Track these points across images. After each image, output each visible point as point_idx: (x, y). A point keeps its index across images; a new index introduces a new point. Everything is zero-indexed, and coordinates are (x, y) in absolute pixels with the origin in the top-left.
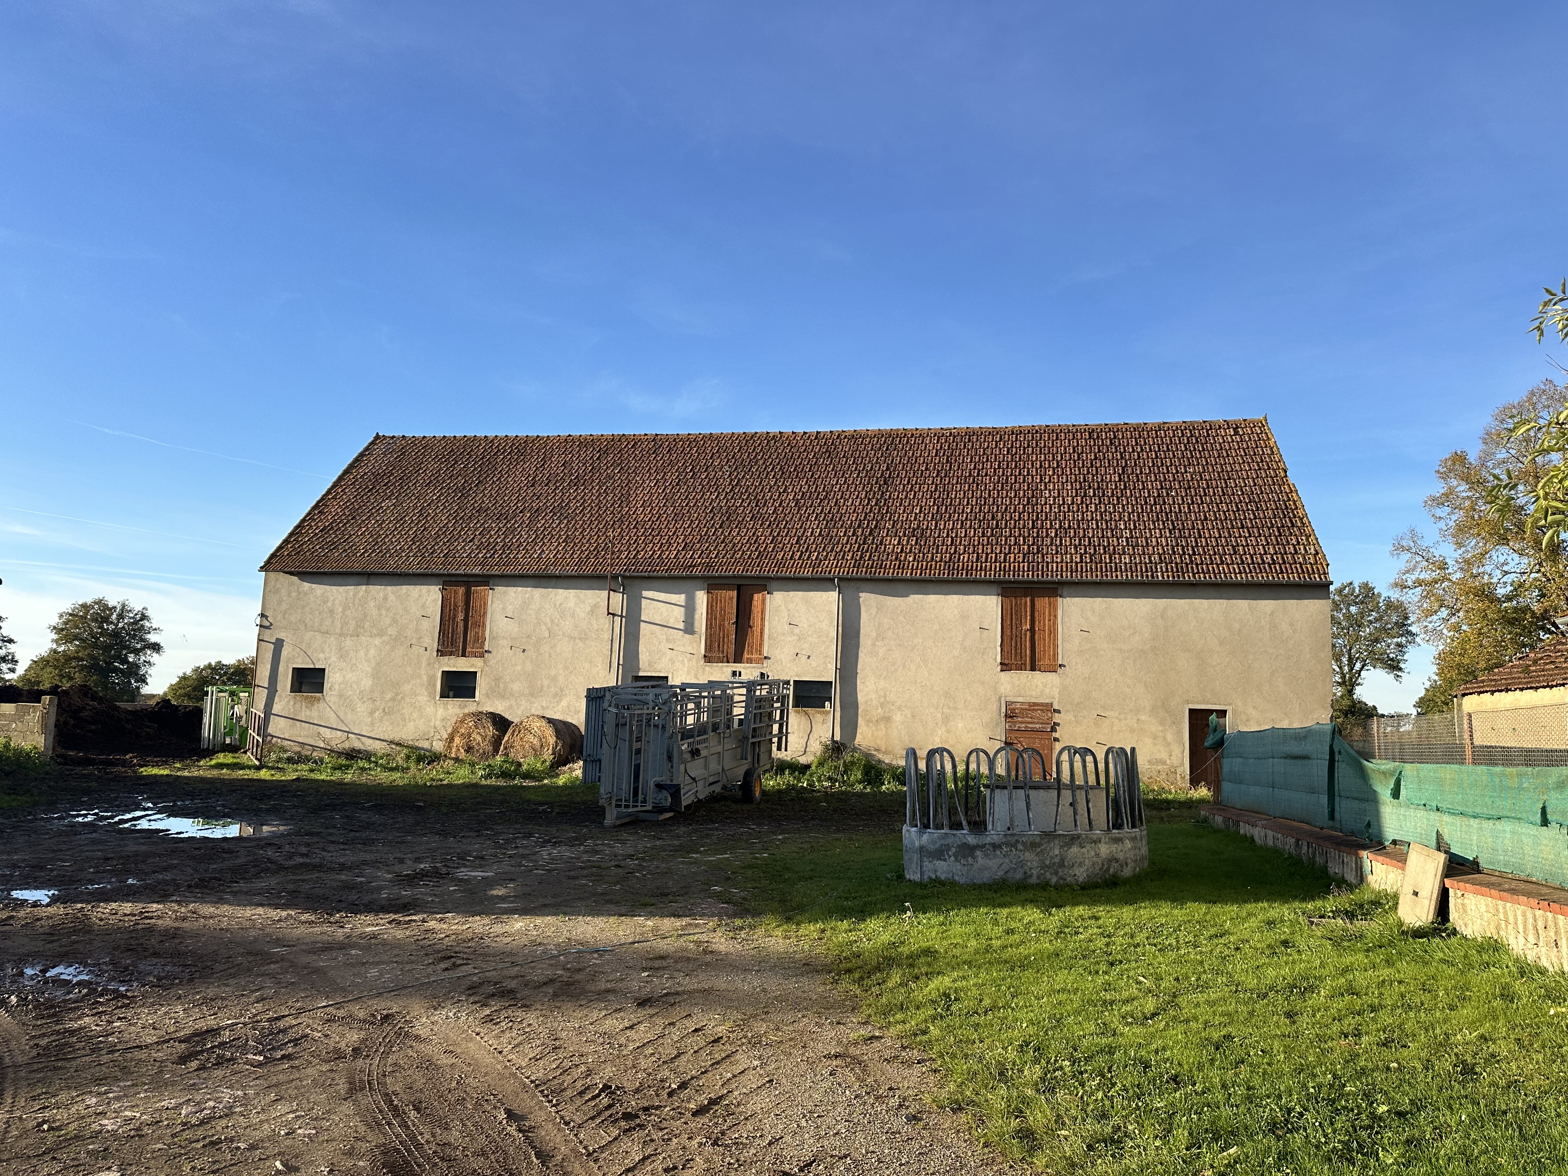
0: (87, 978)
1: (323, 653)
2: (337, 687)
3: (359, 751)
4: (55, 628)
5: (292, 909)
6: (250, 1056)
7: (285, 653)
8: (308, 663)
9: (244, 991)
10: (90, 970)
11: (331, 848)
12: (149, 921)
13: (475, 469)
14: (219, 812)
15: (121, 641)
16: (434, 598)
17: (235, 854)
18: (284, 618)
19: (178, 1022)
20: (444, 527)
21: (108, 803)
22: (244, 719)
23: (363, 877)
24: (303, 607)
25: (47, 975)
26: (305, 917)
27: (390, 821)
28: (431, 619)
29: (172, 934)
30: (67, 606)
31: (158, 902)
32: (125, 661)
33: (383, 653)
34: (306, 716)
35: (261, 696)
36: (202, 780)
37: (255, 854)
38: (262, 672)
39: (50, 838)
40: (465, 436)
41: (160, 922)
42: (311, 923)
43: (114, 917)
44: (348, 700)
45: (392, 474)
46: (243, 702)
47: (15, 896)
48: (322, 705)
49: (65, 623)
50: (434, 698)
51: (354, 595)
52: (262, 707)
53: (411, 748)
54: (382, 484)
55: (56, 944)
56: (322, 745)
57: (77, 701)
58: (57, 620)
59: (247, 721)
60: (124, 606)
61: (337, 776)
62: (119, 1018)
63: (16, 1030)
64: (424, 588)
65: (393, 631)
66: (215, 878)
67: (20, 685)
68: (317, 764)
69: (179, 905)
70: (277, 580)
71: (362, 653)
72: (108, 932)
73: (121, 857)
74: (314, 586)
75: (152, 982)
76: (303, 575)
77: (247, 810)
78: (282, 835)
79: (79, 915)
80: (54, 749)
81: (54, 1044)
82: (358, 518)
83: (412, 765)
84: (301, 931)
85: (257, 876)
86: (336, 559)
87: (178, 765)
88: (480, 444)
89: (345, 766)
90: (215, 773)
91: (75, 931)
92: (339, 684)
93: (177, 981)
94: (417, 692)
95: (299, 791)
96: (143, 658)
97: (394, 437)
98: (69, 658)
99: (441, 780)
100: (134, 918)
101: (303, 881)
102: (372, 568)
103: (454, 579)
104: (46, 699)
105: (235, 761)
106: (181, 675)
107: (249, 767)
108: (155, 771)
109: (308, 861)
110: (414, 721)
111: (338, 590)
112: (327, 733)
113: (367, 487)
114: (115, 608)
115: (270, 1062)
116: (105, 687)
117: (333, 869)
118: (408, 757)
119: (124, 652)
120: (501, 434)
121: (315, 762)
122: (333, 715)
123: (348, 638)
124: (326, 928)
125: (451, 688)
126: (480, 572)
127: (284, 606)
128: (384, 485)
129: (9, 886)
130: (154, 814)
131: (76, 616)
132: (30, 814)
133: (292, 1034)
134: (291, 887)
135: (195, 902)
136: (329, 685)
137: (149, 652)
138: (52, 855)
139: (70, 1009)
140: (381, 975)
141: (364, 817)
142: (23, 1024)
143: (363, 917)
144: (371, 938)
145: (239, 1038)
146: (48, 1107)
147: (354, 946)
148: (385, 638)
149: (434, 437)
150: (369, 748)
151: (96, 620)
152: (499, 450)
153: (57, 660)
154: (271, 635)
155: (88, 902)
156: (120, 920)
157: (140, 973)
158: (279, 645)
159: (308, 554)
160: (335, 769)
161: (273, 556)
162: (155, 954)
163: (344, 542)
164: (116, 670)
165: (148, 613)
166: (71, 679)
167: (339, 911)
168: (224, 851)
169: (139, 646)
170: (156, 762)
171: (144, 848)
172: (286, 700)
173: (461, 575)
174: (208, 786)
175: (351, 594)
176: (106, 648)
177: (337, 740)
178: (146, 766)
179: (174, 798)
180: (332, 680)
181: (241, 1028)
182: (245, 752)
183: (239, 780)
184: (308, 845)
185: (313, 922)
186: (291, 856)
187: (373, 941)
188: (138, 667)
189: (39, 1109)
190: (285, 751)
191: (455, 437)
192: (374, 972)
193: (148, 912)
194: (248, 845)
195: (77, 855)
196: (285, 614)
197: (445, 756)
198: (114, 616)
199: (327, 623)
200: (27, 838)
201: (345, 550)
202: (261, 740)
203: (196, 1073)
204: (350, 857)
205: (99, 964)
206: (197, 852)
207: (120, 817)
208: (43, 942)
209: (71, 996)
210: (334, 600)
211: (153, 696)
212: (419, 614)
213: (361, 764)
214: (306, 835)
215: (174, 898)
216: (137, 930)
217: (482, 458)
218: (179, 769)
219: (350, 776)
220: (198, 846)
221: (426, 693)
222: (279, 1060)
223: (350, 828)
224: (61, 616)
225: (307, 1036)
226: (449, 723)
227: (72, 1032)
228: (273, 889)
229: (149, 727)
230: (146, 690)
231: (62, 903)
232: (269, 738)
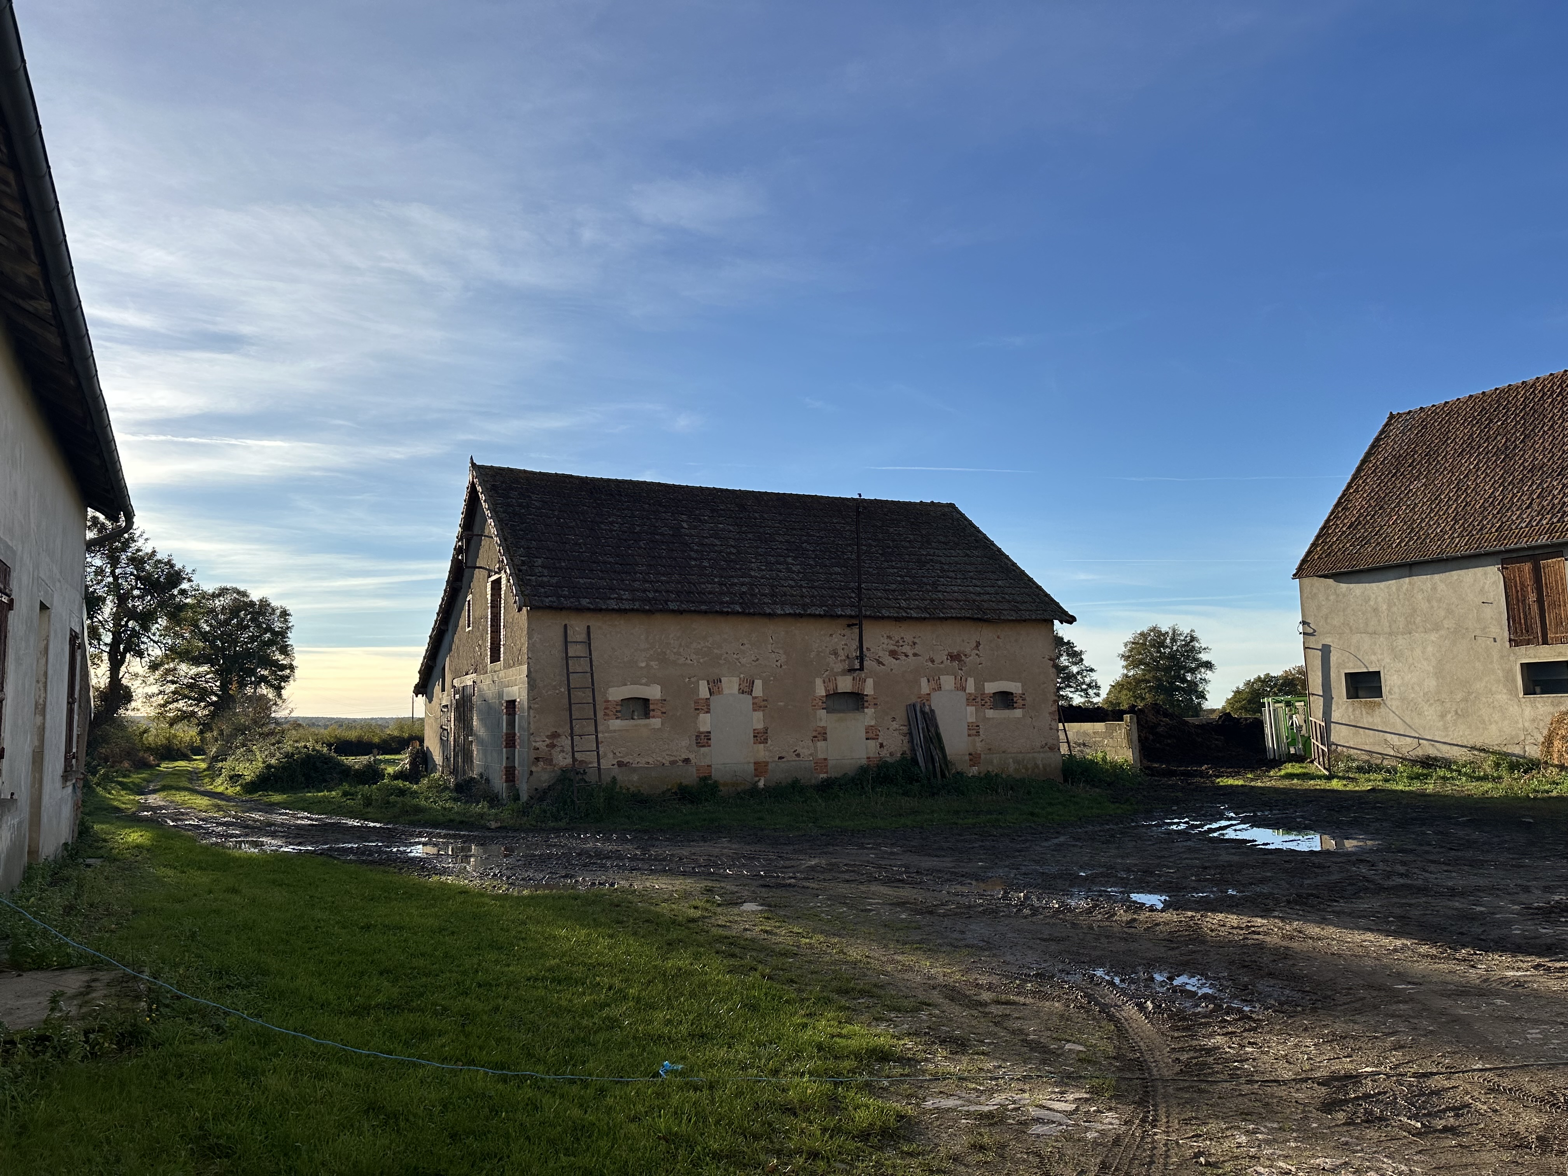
0: (1210, 991)
1: (1375, 654)
2: (1396, 690)
3: (1435, 759)
4: (1123, 656)
5: (1407, 939)
6: (1404, 1119)
7: (1334, 658)
8: (1360, 667)
9: (1375, 1032)
10: (1211, 984)
11: (1432, 868)
12: (1256, 937)
13: (1518, 423)
14: (1299, 823)
15: (1178, 663)
16: (1492, 580)
17: (1326, 870)
18: (1327, 623)
19: (1311, 1059)
20: (1489, 497)
21: (1195, 812)
22: (1304, 728)
23: (1481, 905)
24: (1344, 610)
25: (1175, 983)
26: (1424, 949)
27: (1496, 840)
28: (1494, 605)
29: (1283, 954)
30: (1129, 637)
31: (1262, 917)
32: (1184, 680)
33: (1443, 649)
34: (1368, 722)
35: (1317, 704)
36: (1275, 790)
37: (1348, 871)
38: (1314, 681)
39: (1153, 845)
40: (1496, 389)
41: (1268, 939)
42: (1433, 957)
43: (1223, 929)
44: (1412, 704)
45: (1416, 452)
46: (1300, 711)
47: (1134, 899)
48: (1383, 710)
49: (1130, 651)
50: (1517, 695)
51: (1398, 590)
52: (1321, 715)
53: (1499, 754)
54: (1406, 465)
55: (1177, 952)
56: (1392, 753)
57: (1151, 718)
58: (1124, 649)
59: (1308, 730)
60: (1174, 631)
61: (1416, 786)
62: (1249, 1043)
63: (1158, 1040)
64: (1479, 571)
65: (1449, 624)
66: (1312, 895)
67: (1105, 706)
68: (1390, 773)
69: (1282, 921)
70: (1312, 585)
71: (1418, 652)
72: (1221, 945)
73: (1217, 867)
74: (1352, 586)
75: (1274, 1005)
76: (1338, 576)
77: (1328, 822)
78: (1371, 851)
79: (1191, 923)
80: (1141, 761)
81: (1194, 1061)
82: (1386, 507)
83: (1504, 773)
84: (1422, 966)
85: (1356, 895)
86: (1369, 555)
87: (1250, 776)
88: (1518, 393)
89: (1423, 775)
90: (1286, 783)
91: (1192, 941)
92: (1399, 687)
93: (1299, 1009)
94: (1494, 689)
95: (1378, 803)
96: (1199, 676)
97: (1410, 412)
98: (1138, 681)
99: (1547, 792)
100: (1242, 932)
101: (1410, 905)
102: (1413, 557)
103: (1515, 555)
104: (1127, 717)
105: (1304, 770)
106: (1235, 689)
107: (1320, 777)
108: (1230, 781)
109: (1409, 882)
110: (1497, 723)
111: (1378, 587)
112: (1395, 740)
113: (1390, 472)
114: (1167, 633)
115: (1430, 1133)
116: (1172, 705)
117: (1442, 894)
118: (1497, 765)
119: (1182, 672)
120: (1544, 374)
121: (1388, 771)
122: (1398, 720)
123: (1400, 637)
124: (1452, 965)
125: (1536, 683)
126: (1549, 542)
127: (1325, 611)
128: (1409, 466)
129: (1128, 889)
130: (1238, 824)
131: (1138, 643)
132: (1133, 821)
133: (1448, 1099)
134: (1398, 911)
135: (1298, 920)
136: (1388, 688)
137: (1203, 670)
138: (1157, 861)
139: (1201, 1024)
140: (1546, 1040)
141: (1461, 833)
142: (1162, 1033)
143: (1496, 957)
144: (1516, 986)
145: (1385, 1093)
146: (1200, 1136)
147: (1497, 994)
148: (1443, 632)
149: (1458, 399)
150: (1447, 756)
151: (1154, 646)
152: (1544, 394)
153: (1130, 683)
154: (1317, 642)
155: (1197, 911)
156: (1230, 933)
157: (1260, 994)
158: (1326, 651)
159: (1339, 554)
160: (1412, 779)
161: (1304, 561)
162: (1270, 974)
163: (1376, 535)
164: (1178, 689)
165: (1195, 634)
166: (1143, 699)
167: (1464, 946)
168: (1314, 865)
169: (1193, 666)
170: (1230, 773)
171: (1236, 858)
172: (1344, 707)
173: (1523, 549)
174: (1283, 797)
175: (1394, 589)
176: (1167, 669)
177: (1408, 747)
178: (1222, 776)
179: (1253, 809)
180: (1389, 682)
181: (1384, 1080)
182: (1312, 762)
183: (1311, 790)
184: (1403, 863)
185: (1436, 956)
186: (1389, 875)
187: (1520, 990)
188: (1197, 685)
189: (1193, 1137)
190: (1354, 760)
191: (1484, 393)
192: (1534, 1033)
193: (1254, 926)
194: (1339, 860)
195: (1178, 862)
196: (1326, 618)
197: (1546, 762)
198: (1168, 641)
199: (1372, 623)
200: (1134, 843)
201: (1379, 544)
202: (1326, 750)
203: (1345, 1128)
204: (1456, 880)
205: (1219, 978)
206: (1287, 865)
207: (1208, 826)
208: (1166, 948)
209: (1199, 1009)
210: (1376, 598)
211: (1213, 711)
212: (1478, 600)
213: (1441, 772)
214: (1399, 852)
215: (1276, 914)
216: (1247, 945)
217: (1524, 408)
218: (1252, 780)
219: (1431, 786)
220: (1287, 859)
221: (1505, 691)
222: (1440, 1131)
223: (1448, 846)
224: (1126, 645)
225: (1468, 1106)
226: (1542, 724)
227: (1209, 1051)
228: (1378, 912)
229: (1217, 740)
230: (1207, 705)
231: (1174, 910)
232: (1334, 747)
